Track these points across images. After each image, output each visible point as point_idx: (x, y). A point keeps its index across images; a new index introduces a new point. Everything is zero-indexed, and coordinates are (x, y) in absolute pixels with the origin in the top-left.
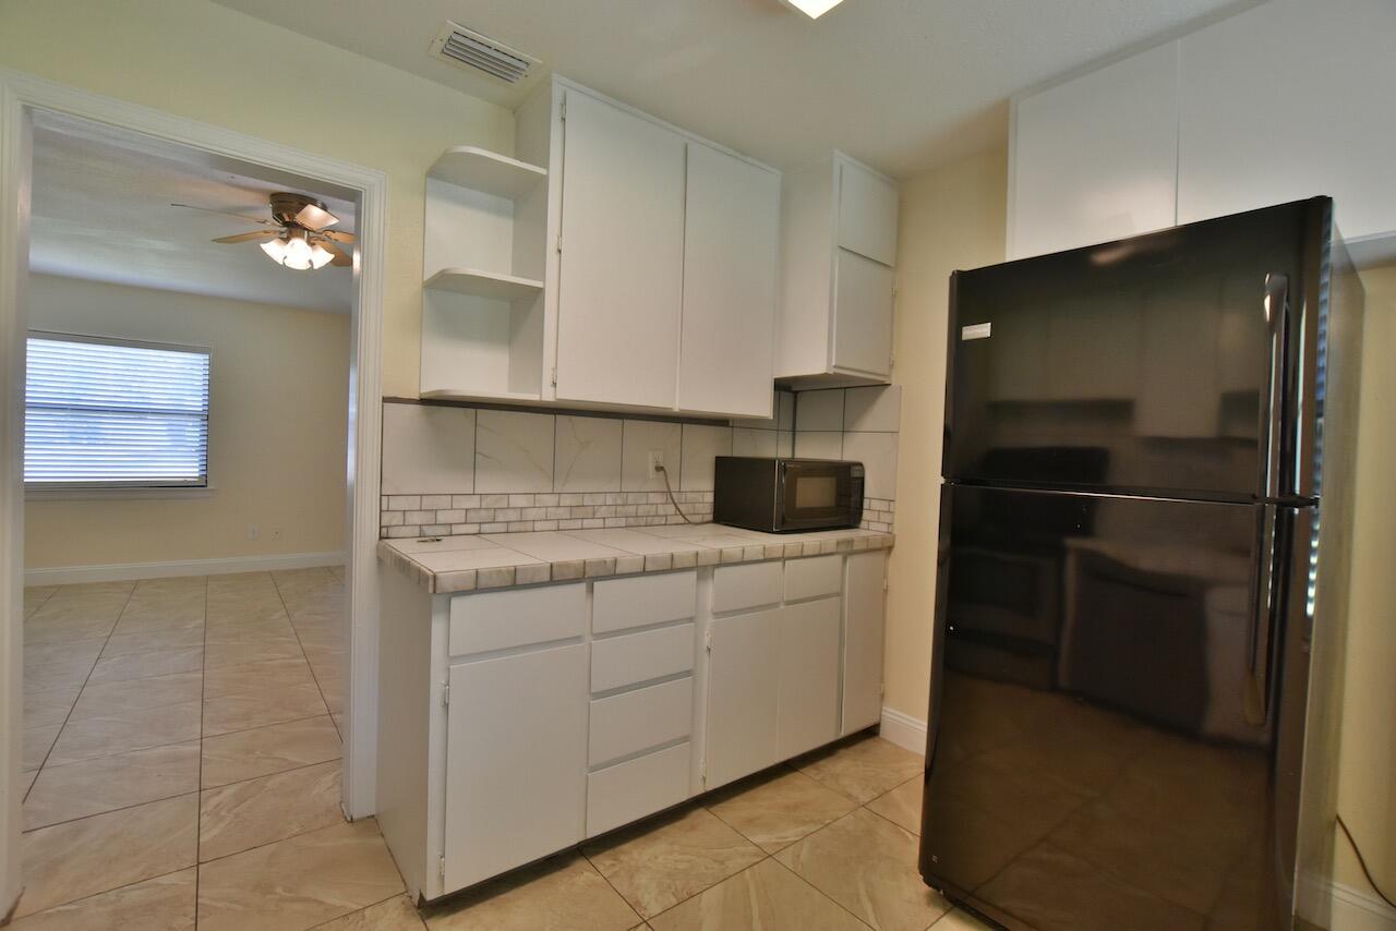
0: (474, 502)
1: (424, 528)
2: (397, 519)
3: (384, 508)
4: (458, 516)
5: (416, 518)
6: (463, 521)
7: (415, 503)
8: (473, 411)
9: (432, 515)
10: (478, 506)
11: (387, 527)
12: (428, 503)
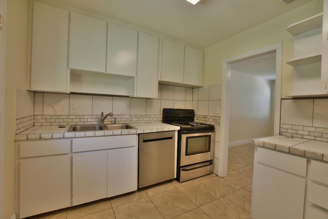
0: (313, 129)
1: (293, 134)
2: (285, 130)
3: (281, 127)
4: (307, 133)
5: (291, 131)
6: (308, 135)
7: (290, 127)
8: (312, 100)
9: (296, 131)
10: (314, 131)
11: (282, 132)
12: (295, 127)
